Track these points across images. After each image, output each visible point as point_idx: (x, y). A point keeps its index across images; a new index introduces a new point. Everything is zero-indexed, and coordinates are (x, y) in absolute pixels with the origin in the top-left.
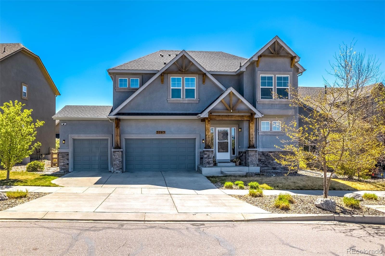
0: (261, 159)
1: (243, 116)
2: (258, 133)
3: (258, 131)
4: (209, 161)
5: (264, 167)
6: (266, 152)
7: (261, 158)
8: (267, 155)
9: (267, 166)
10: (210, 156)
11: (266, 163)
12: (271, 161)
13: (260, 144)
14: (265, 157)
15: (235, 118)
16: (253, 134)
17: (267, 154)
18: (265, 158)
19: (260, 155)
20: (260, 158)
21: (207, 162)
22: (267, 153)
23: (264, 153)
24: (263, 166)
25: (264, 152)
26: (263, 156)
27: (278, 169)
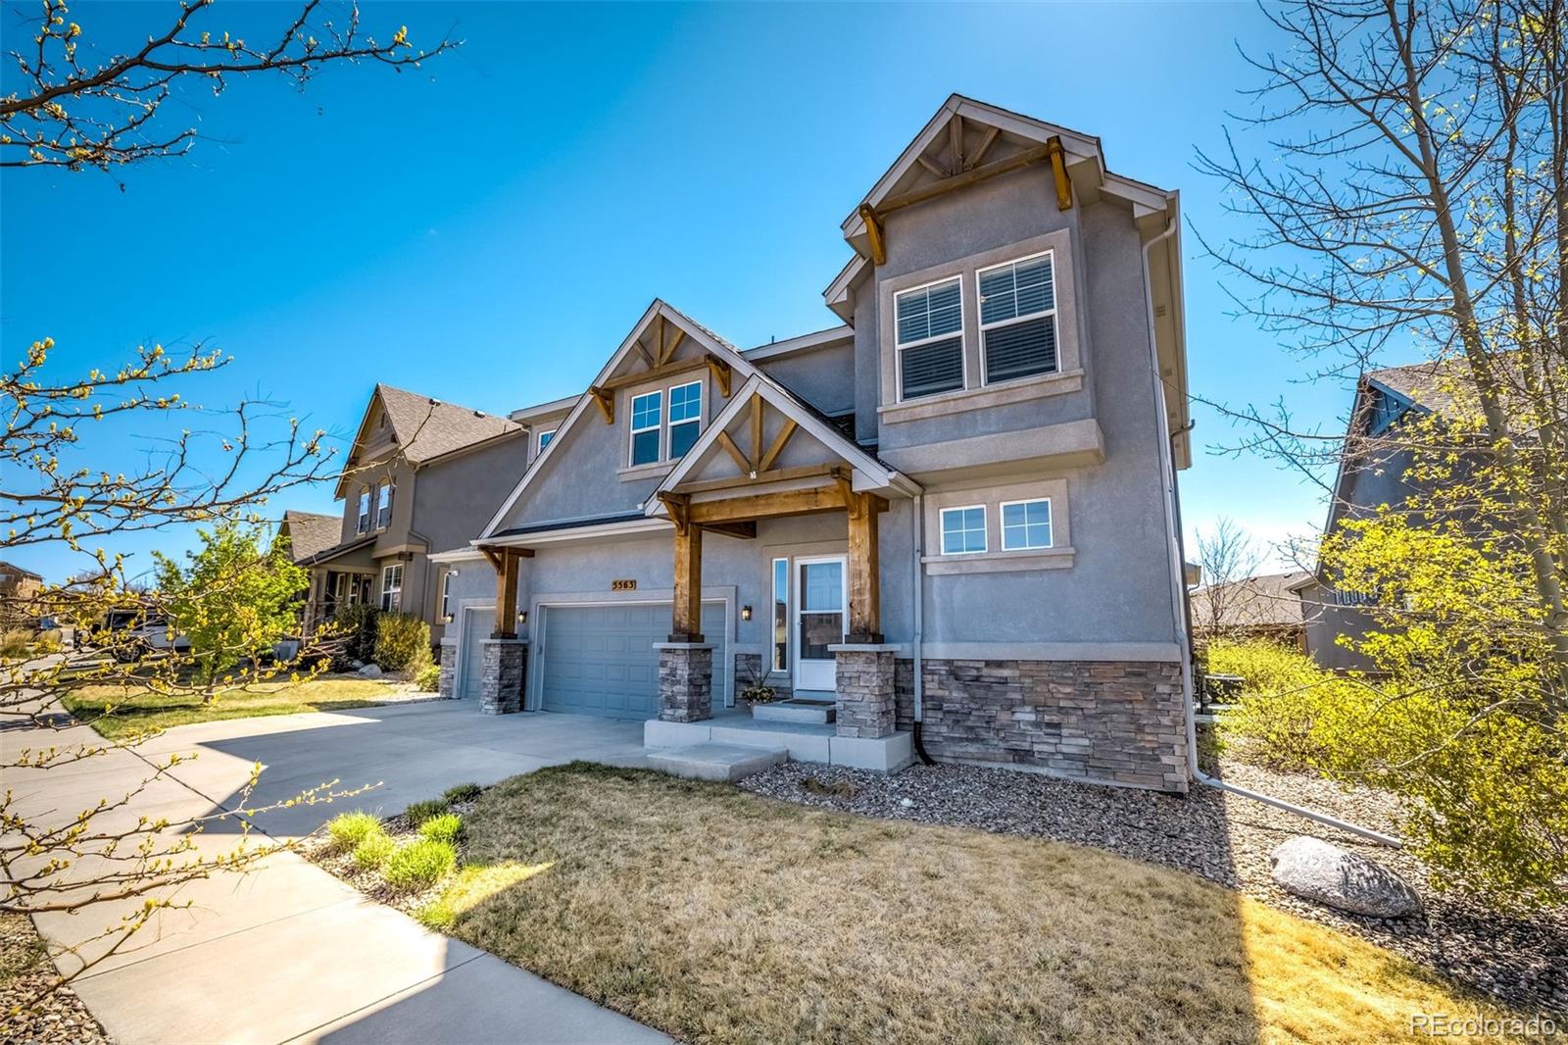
0: (942, 699)
1: (816, 492)
2: (923, 565)
3: (923, 554)
4: (674, 695)
5: (961, 740)
6: (971, 664)
7: (947, 693)
8: (977, 679)
9: (977, 740)
10: (679, 672)
11: (969, 724)
12: (1003, 709)
13: (938, 622)
14: (966, 688)
15: (783, 504)
17: (974, 673)
18: (966, 695)
19: (936, 677)
20: (940, 693)
21: (668, 698)
22: (978, 669)
23: (960, 668)
24: (953, 738)
25: (960, 664)
26: (954, 684)
27: (1044, 762)
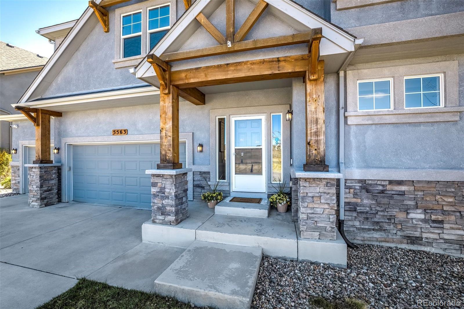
0: (356, 205)
1: (278, 60)
2: (346, 118)
3: (346, 110)
4: (164, 206)
5: (369, 230)
6: (379, 183)
7: (359, 201)
8: (382, 192)
9: (381, 229)
10: (167, 190)
11: (376, 220)
12: (401, 211)
13: (354, 155)
14: (374, 197)
15: (250, 69)
16: (317, 120)
17: (381, 188)
18: (374, 202)
19: (352, 191)
20: (354, 200)
21: (159, 208)
22: (383, 186)
23: (371, 185)
24: (363, 229)
25: (370, 182)
26: (364, 194)
27: (429, 244)
